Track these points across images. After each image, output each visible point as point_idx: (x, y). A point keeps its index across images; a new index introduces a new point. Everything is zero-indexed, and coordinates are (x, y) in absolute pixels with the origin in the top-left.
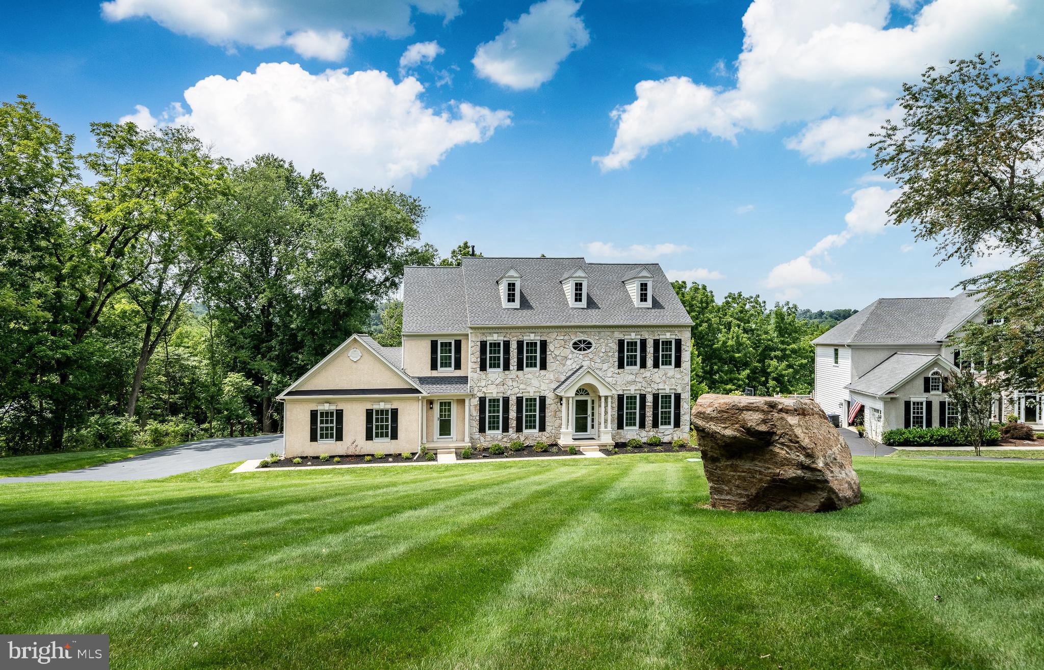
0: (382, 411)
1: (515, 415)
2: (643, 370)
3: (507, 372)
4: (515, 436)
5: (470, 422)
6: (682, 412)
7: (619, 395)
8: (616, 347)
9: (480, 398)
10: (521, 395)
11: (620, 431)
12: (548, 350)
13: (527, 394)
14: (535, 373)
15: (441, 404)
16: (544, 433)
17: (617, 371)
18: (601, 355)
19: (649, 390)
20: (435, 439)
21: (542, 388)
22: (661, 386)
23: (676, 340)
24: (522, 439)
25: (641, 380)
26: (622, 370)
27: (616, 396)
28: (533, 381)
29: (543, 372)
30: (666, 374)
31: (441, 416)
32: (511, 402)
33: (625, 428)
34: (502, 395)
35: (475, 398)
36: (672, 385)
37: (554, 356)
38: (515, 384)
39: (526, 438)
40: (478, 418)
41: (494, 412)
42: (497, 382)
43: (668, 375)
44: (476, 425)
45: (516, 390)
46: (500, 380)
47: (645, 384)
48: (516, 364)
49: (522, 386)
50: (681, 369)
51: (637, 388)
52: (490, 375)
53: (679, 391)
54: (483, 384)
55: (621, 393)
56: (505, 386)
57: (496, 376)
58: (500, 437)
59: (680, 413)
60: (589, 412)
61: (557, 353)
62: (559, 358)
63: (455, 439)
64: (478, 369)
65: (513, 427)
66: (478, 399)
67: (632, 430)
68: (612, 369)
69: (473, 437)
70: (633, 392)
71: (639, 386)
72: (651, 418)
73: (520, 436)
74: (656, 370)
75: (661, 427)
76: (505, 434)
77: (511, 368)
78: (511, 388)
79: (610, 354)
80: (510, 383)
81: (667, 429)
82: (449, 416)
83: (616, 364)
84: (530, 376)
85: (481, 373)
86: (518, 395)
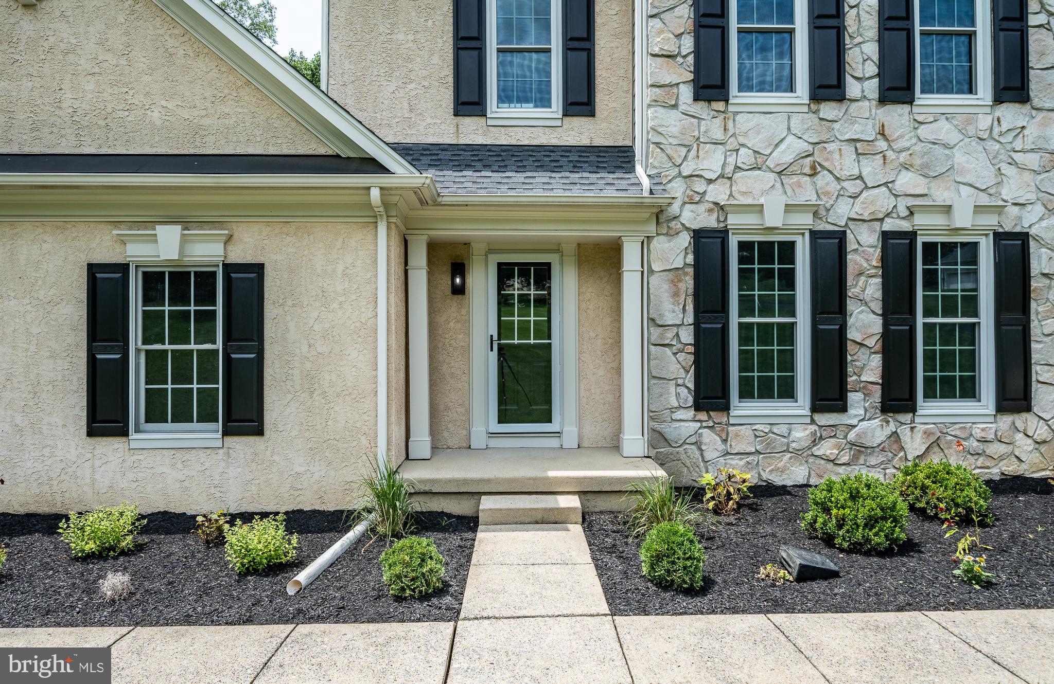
1: (877, 324)
3: (828, 110)
4: (876, 429)
5: (646, 358)
9: (699, 235)
10: (905, 226)
13: (938, 220)
14: (971, 118)
15: (505, 273)
16: (1020, 418)
21: (1007, 193)
24: (914, 445)
28: (959, 158)
29: (1010, 112)
31: (504, 329)
32: (854, 261)
34: (806, 220)
35: (671, 234)
38: (871, 169)
39: (933, 443)
40: (687, 336)
41: (766, 310)
42: (784, 155)
44: (679, 366)
45: (881, 201)
46: (795, 145)
48: (872, 69)
49: (907, 181)
52: (744, 122)
54: (712, 160)
56: (824, 179)
57: (775, 126)
58: (801, 434)
63: (571, 440)
64: (686, 93)
65: (864, 388)
66: (685, 239)
69: (670, 430)
73: (905, 431)
76: (824, 419)
77: (853, 88)
78: (853, 187)
80: (847, 164)
82: (545, 330)
84: (944, 131)
85: (700, 108)
86: (890, 225)
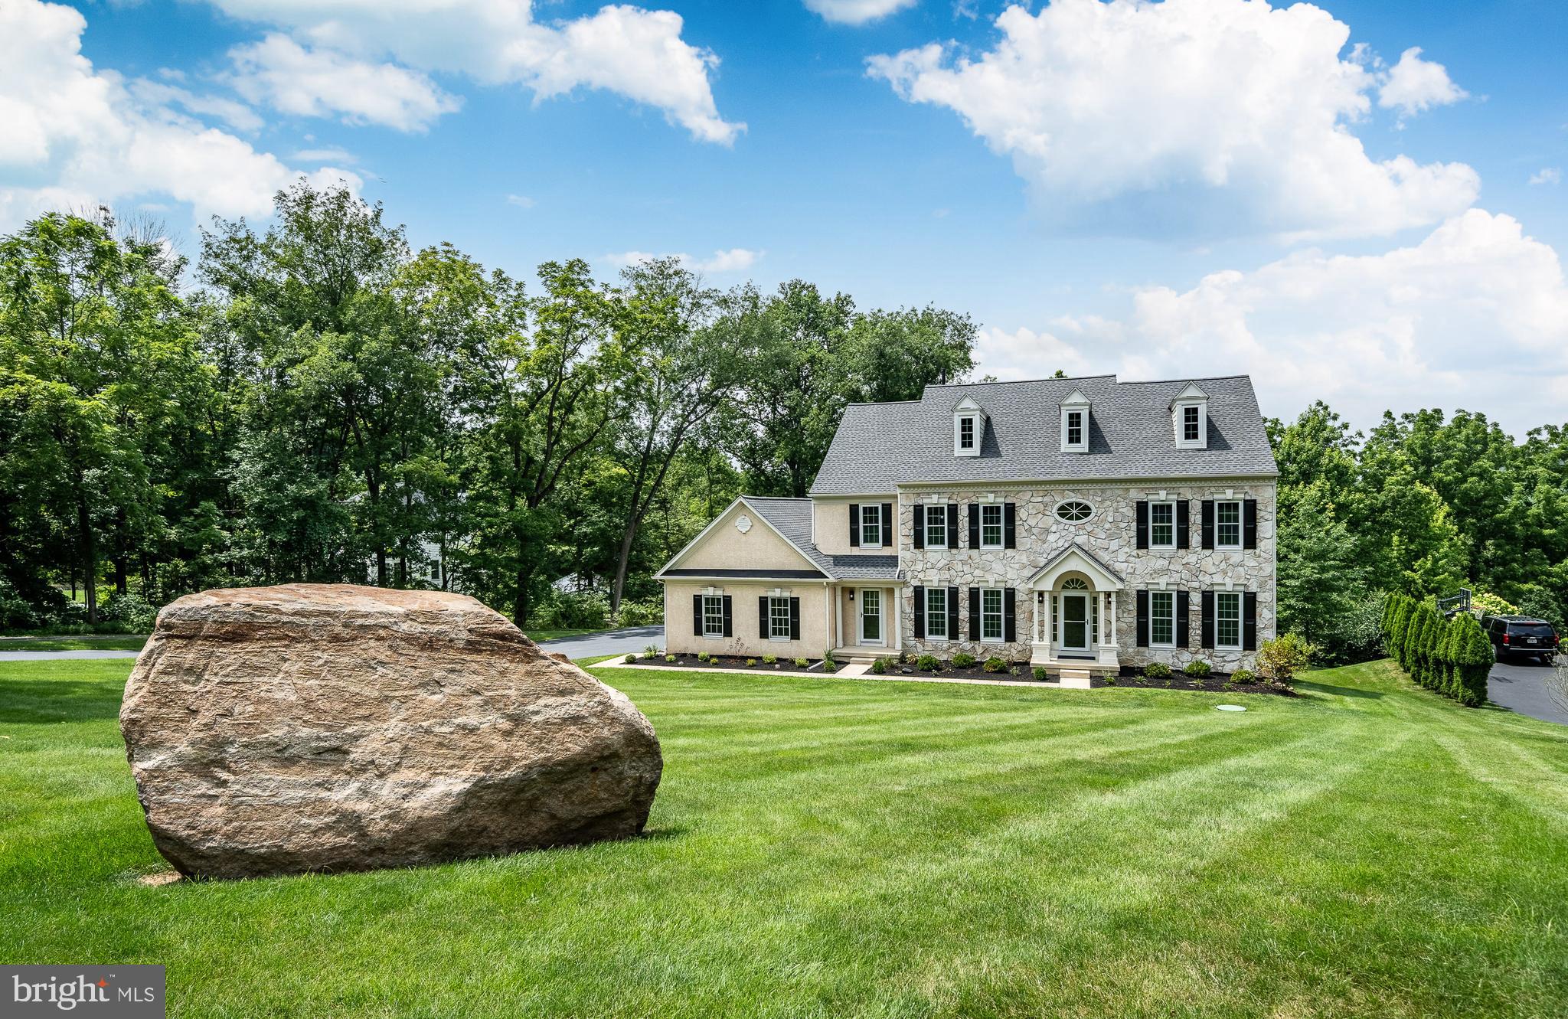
0: (780, 600)
1: (967, 614)
2: (1182, 552)
3: (954, 551)
4: (968, 645)
5: (902, 622)
6: (1260, 624)
7: (1138, 591)
8: (1132, 514)
9: (915, 587)
10: (977, 586)
11: (1142, 649)
12: (1017, 519)
13: (985, 584)
14: (998, 554)
15: (866, 594)
16: (1013, 644)
17: (1134, 553)
18: (1107, 526)
19: (1195, 584)
20: (858, 644)
21: (1009, 576)
22: (1217, 579)
23: (1245, 501)
24: (980, 650)
25: (1180, 568)
26: (1145, 551)
27: (1134, 593)
28: (994, 565)
29: (1010, 552)
30: (1226, 559)
31: (866, 610)
32: (961, 596)
33: (1151, 644)
34: (947, 584)
35: (908, 587)
36: (1239, 578)
37: (1027, 527)
38: (966, 568)
39: (986, 650)
40: (912, 616)
41: (937, 609)
42: (940, 565)
43: (1231, 562)
44: (910, 625)
45: (969, 578)
46: (943, 562)
47: (1186, 575)
48: (967, 539)
49: (977, 572)
50: (1257, 551)
51: (1172, 581)
52: (929, 555)
53: (1253, 588)
54: (919, 566)
55: (1142, 587)
56: (952, 571)
57: (938, 556)
58: (945, 646)
59: (1254, 625)
60: (1088, 616)
61: (1032, 522)
62: (1035, 531)
63: (885, 644)
64: (912, 546)
65: (964, 633)
66: (912, 588)
67: (1165, 650)
68: (1126, 549)
69: (907, 643)
70: (1163, 587)
71: (1176, 578)
72: (1199, 632)
73: (977, 646)
74: (1208, 552)
75: (1218, 647)
76: (952, 642)
77: (961, 544)
78: (961, 574)
79: (1123, 525)
80: (959, 567)
81: (1230, 652)
82: (877, 611)
83: (1134, 541)
84: (990, 557)
85: (916, 551)
86: (972, 586)
